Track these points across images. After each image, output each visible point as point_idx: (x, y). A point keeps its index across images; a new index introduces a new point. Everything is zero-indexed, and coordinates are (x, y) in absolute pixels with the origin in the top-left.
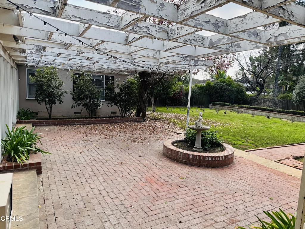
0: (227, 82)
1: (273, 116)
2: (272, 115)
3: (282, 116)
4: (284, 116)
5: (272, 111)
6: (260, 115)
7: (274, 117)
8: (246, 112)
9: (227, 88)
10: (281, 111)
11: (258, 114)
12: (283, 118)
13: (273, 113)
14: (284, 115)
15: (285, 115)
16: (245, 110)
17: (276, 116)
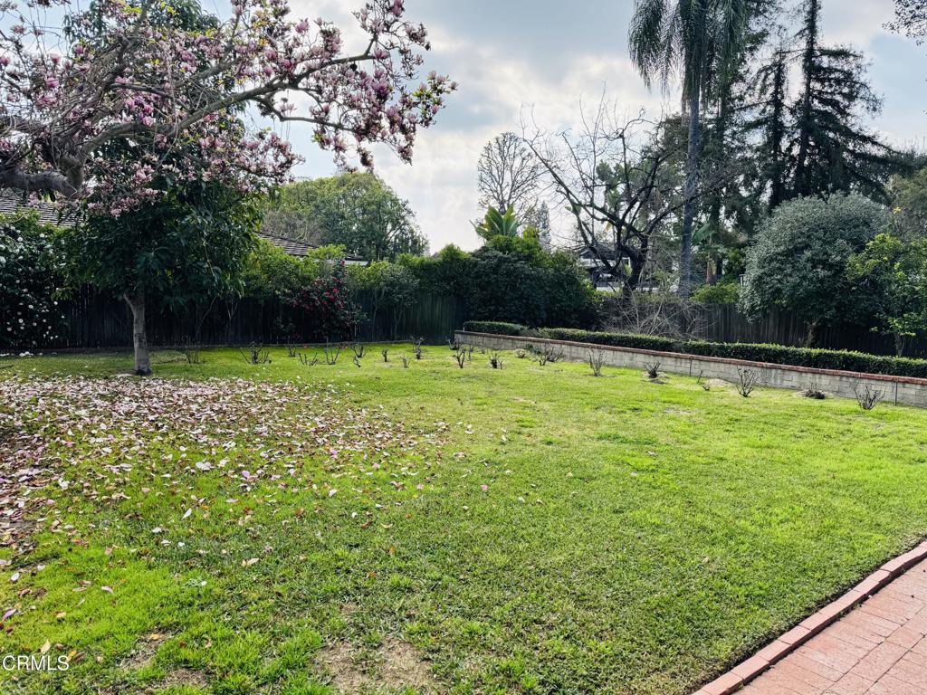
0: (519, 249)
1: (672, 369)
2: (668, 363)
3: (704, 366)
4: (714, 367)
5: (666, 347)
6: (626, 367)
7: (675, 374)
8: (575, 355)
9: (515, 268)
10: (699, 346)
11: (617, 362)
12: (710, 374)
13: (670, 356)
14: (712, 364)
15: (715, 362)
16: (574, 349)
17: (684, 366)
